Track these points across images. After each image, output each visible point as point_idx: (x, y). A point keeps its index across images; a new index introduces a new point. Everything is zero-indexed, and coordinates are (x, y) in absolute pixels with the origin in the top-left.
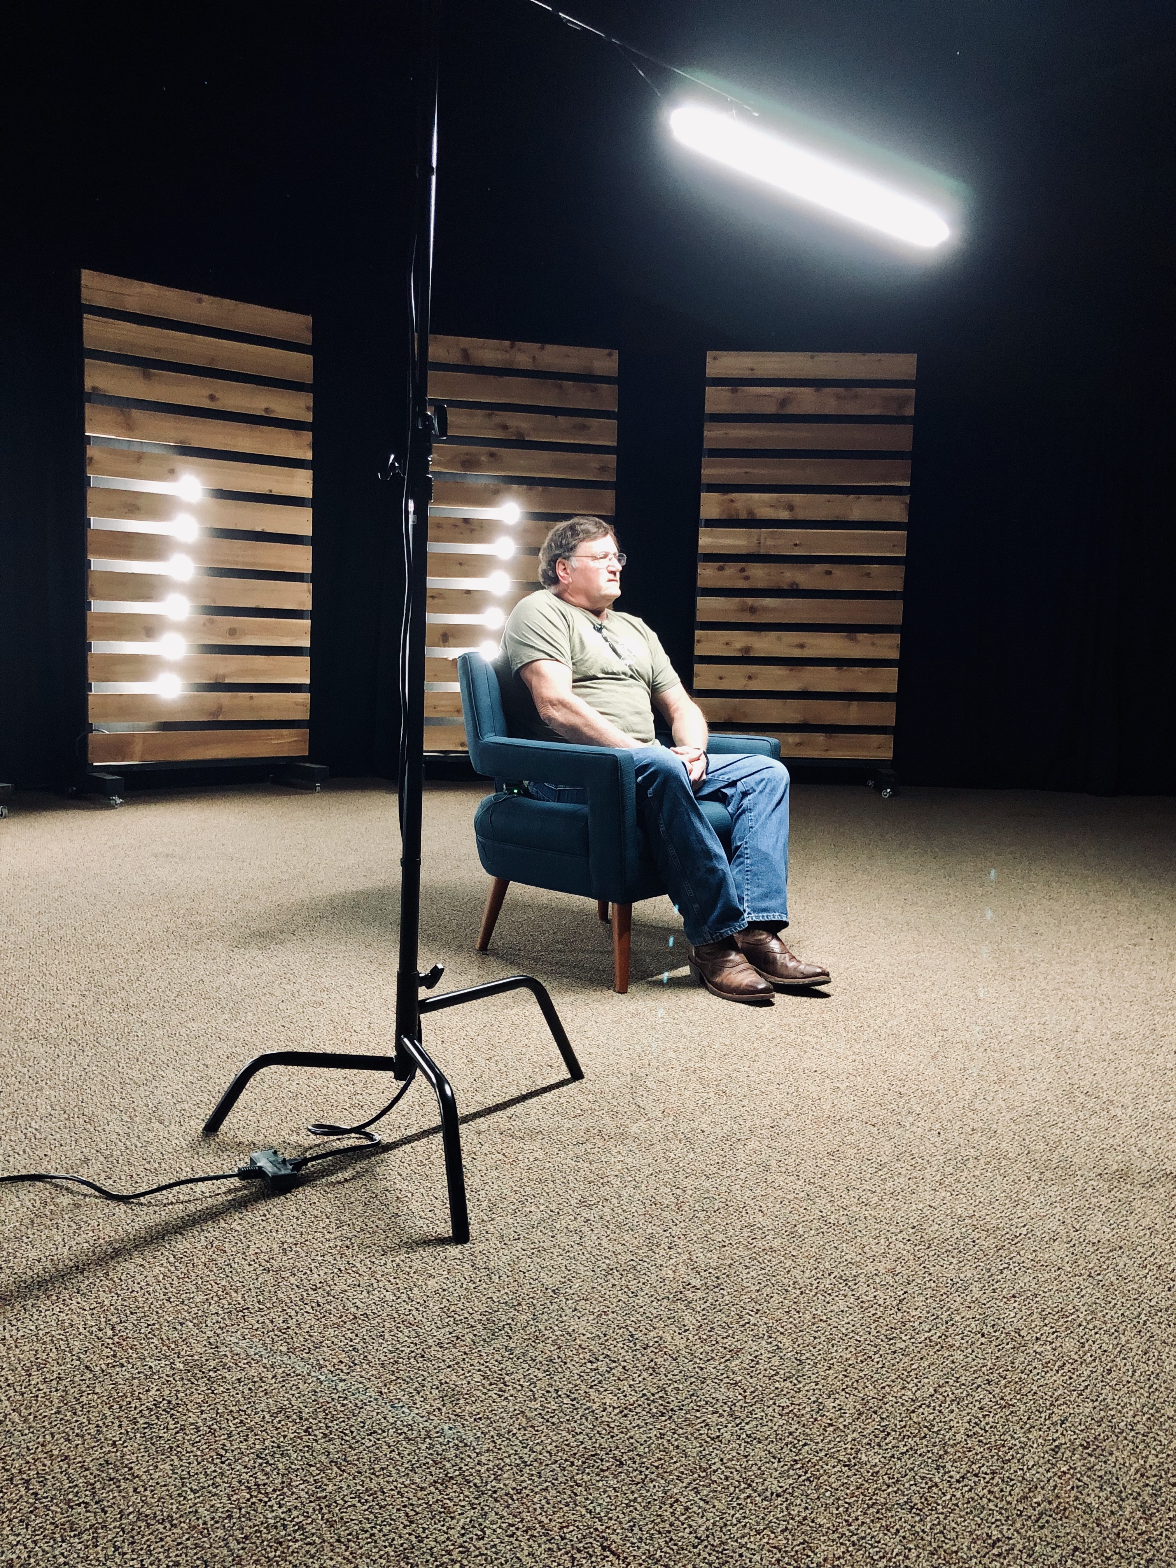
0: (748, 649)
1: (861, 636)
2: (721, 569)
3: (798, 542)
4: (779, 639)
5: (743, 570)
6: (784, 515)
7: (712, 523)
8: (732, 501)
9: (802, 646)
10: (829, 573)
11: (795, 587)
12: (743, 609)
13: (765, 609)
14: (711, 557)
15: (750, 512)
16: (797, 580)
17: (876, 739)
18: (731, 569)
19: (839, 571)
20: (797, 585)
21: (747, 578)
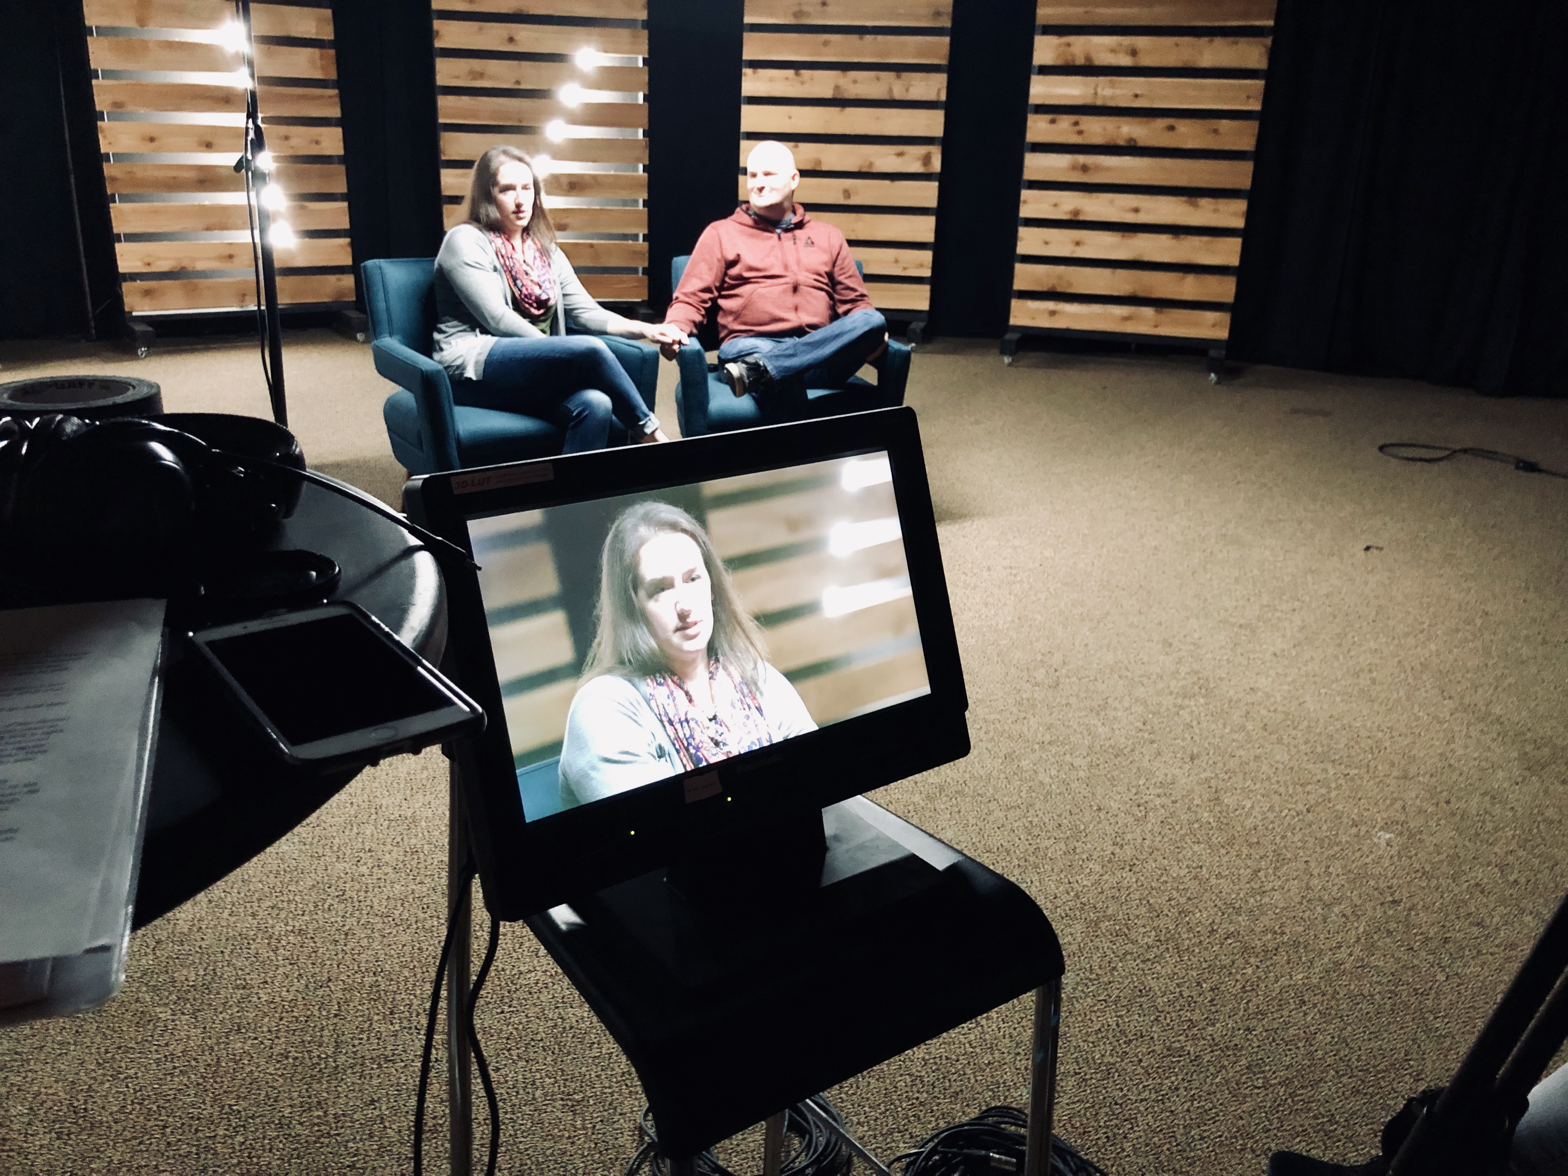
0: (1076, 212)
1: (1204, 202)
2: (1053, 122)
3: (1139, 92)
4: (1111, 202)
5: (1076, 124)
6: (1125, 61)
7: (1045, 70)
8: (1069, 45)
9: (1136, 210)
10: (1171, 128)
11: (1133, 143)
12: (1074, 168)
13: (1098, 168)
14: (1042, 109)
15: (1088, 58)
16: (1134, 136)
17: (1211, 316)
18: (1065, 122)
19: (1184, 127)
20: (1135, 141)
21: (1080, 133)
